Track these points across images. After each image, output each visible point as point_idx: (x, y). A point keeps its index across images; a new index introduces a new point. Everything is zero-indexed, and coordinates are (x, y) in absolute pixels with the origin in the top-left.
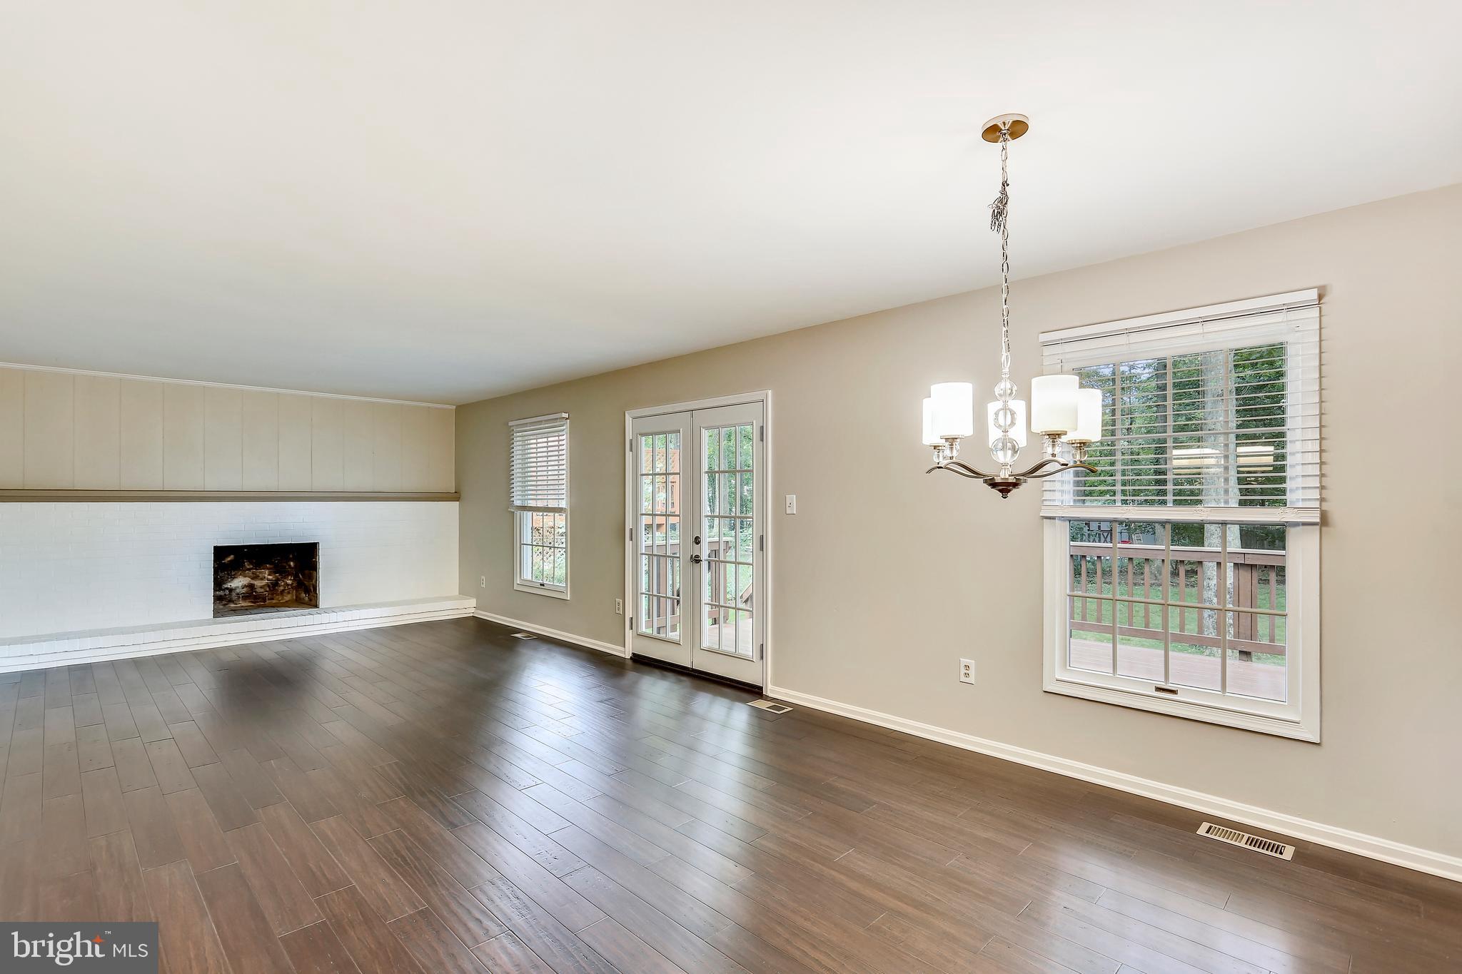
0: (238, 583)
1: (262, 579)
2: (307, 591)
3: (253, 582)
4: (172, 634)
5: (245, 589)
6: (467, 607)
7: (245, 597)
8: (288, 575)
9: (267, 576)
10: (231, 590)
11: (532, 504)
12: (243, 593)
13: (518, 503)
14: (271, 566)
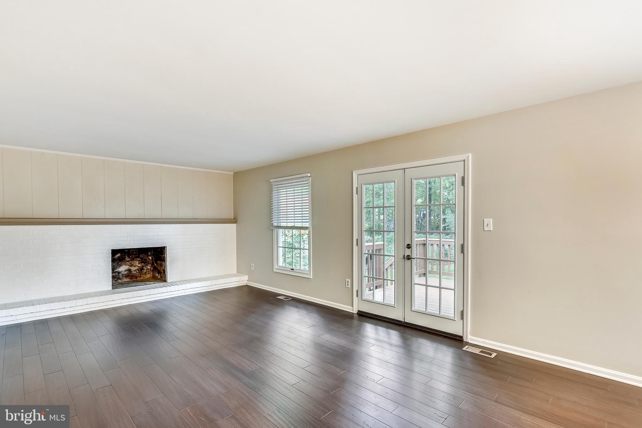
0: (123, 269)
1: (135, 266)
2: (159, 272)
3: (130, 268)
4: (90, 300)
5: (126, 272)
6: (243, 280)
7: (127, 276)
8: (148, 264)
9: (137, 264)
10: (119, 273)
11: (282, 224)
12: (125, 274)
13: (275, 224)
14: (140, 259)
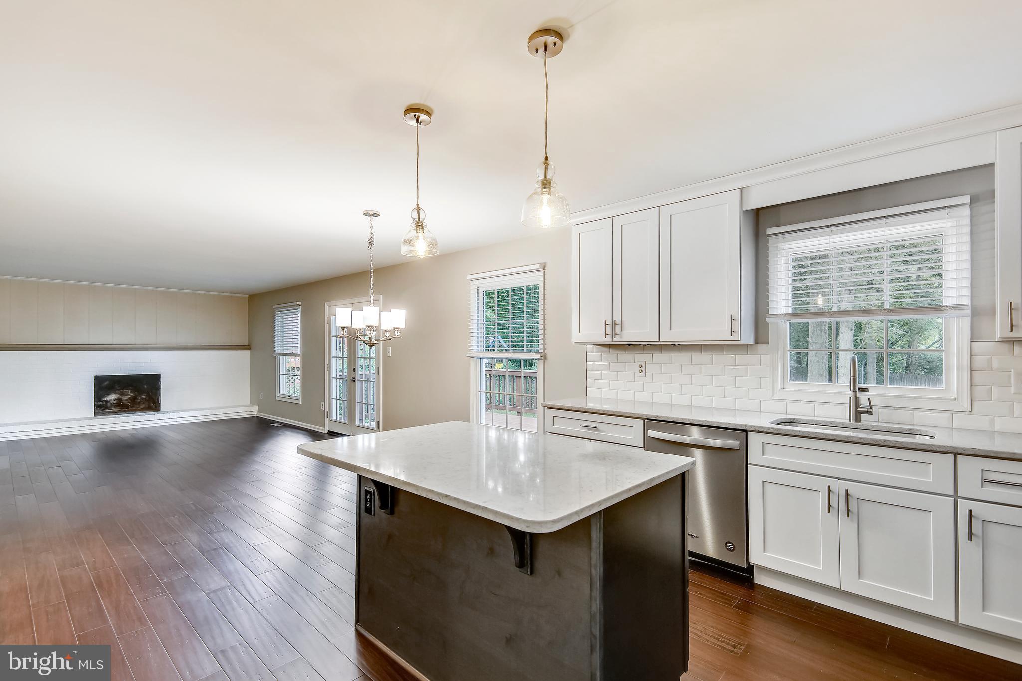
0: (112, 397)
1: (126, 395)
2: (154, 402)
3: (120, 397)
6: (253, 411)
7: (116, 405)
8: (143, 393)
9: (129, 393)
10: (107, 402)
12: (114, 403)
13: (279, 351)
14: (132, 388)
